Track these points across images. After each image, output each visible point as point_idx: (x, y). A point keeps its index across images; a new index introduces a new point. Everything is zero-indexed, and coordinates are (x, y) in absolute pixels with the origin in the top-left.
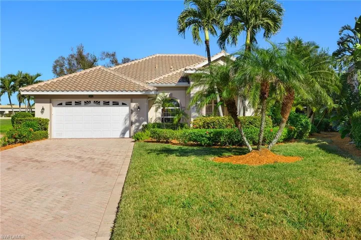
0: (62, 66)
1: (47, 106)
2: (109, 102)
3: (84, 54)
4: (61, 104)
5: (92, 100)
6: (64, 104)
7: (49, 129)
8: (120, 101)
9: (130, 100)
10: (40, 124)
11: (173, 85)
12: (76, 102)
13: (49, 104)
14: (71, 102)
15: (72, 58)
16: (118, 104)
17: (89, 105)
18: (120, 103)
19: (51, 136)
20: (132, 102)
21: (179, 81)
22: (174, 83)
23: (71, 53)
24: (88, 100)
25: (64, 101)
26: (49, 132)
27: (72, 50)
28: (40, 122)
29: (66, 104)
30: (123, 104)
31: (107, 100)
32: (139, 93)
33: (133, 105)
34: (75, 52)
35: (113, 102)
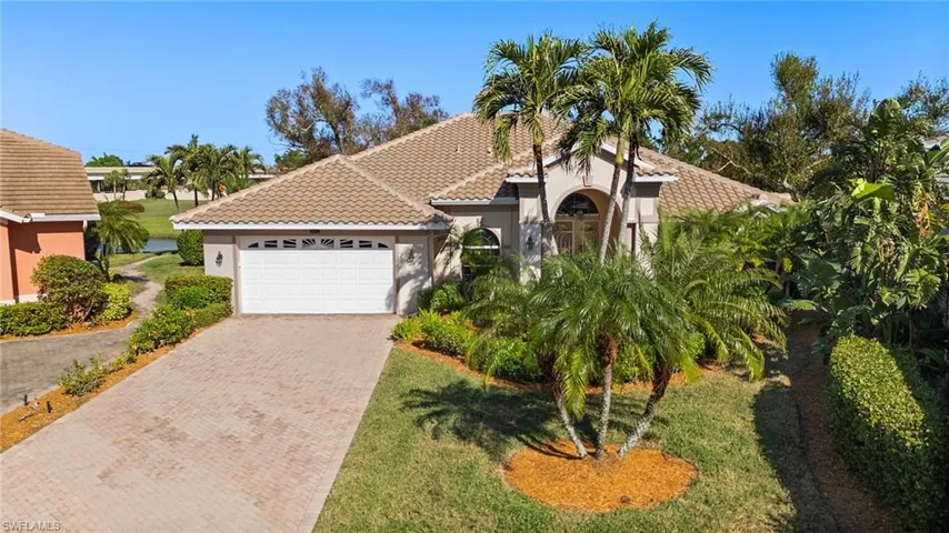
0: (285, 108)
1: (226, 249)
2: (351, 242)
3: (328, 86)
4: (255, 246)
5: (318, 239)
6: (261, 244)
7: (233, 297)
8: (375, 241)
9: (393, 238)
10: (214, 290)
11: (486, 202)
12: (285, 242)
13: (231, 246)
14: (275, 242)
15: (305, 91)
16: (370, 246)
17: (312, 247)
18: (375, 244)
19: (237, 312)
20: (397, 242)
21: (498, 195)
22: (487, 197)
23: (302, 82)
24: (310, 238)
25: (261, 240)
26: (233, 303)
27: (303, 77)
28: (214, 286)
29: (267, 246)
30: (381, 246)
31: (349, 239)
32: (410, 227)
33: (402, 248)
34: (310, 81)
35: (361, 242)
